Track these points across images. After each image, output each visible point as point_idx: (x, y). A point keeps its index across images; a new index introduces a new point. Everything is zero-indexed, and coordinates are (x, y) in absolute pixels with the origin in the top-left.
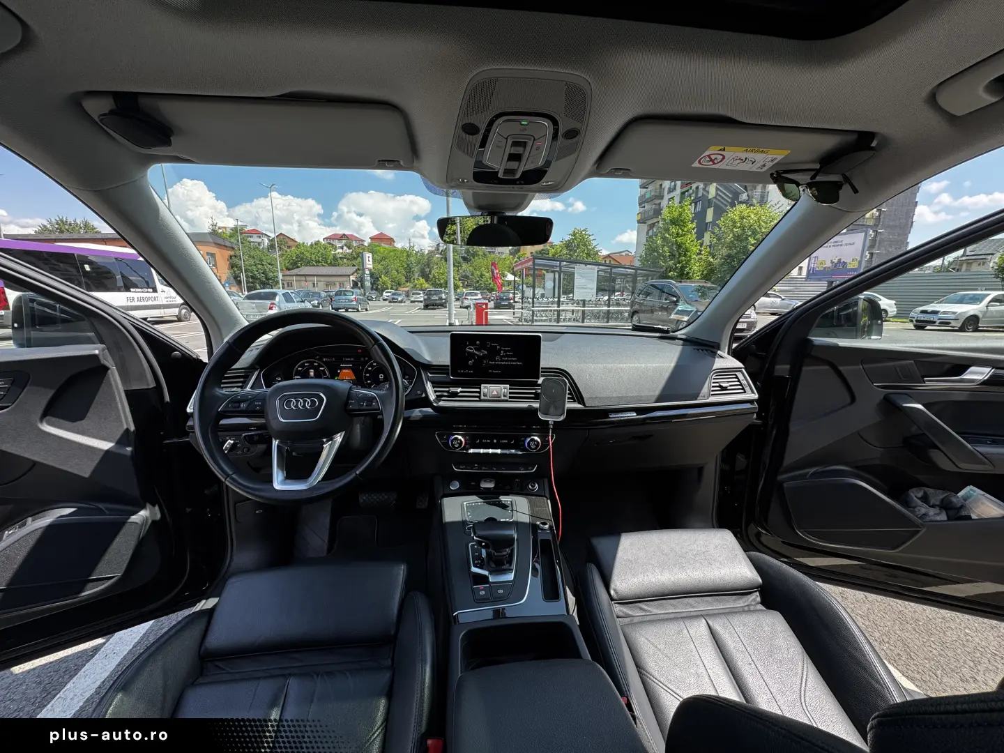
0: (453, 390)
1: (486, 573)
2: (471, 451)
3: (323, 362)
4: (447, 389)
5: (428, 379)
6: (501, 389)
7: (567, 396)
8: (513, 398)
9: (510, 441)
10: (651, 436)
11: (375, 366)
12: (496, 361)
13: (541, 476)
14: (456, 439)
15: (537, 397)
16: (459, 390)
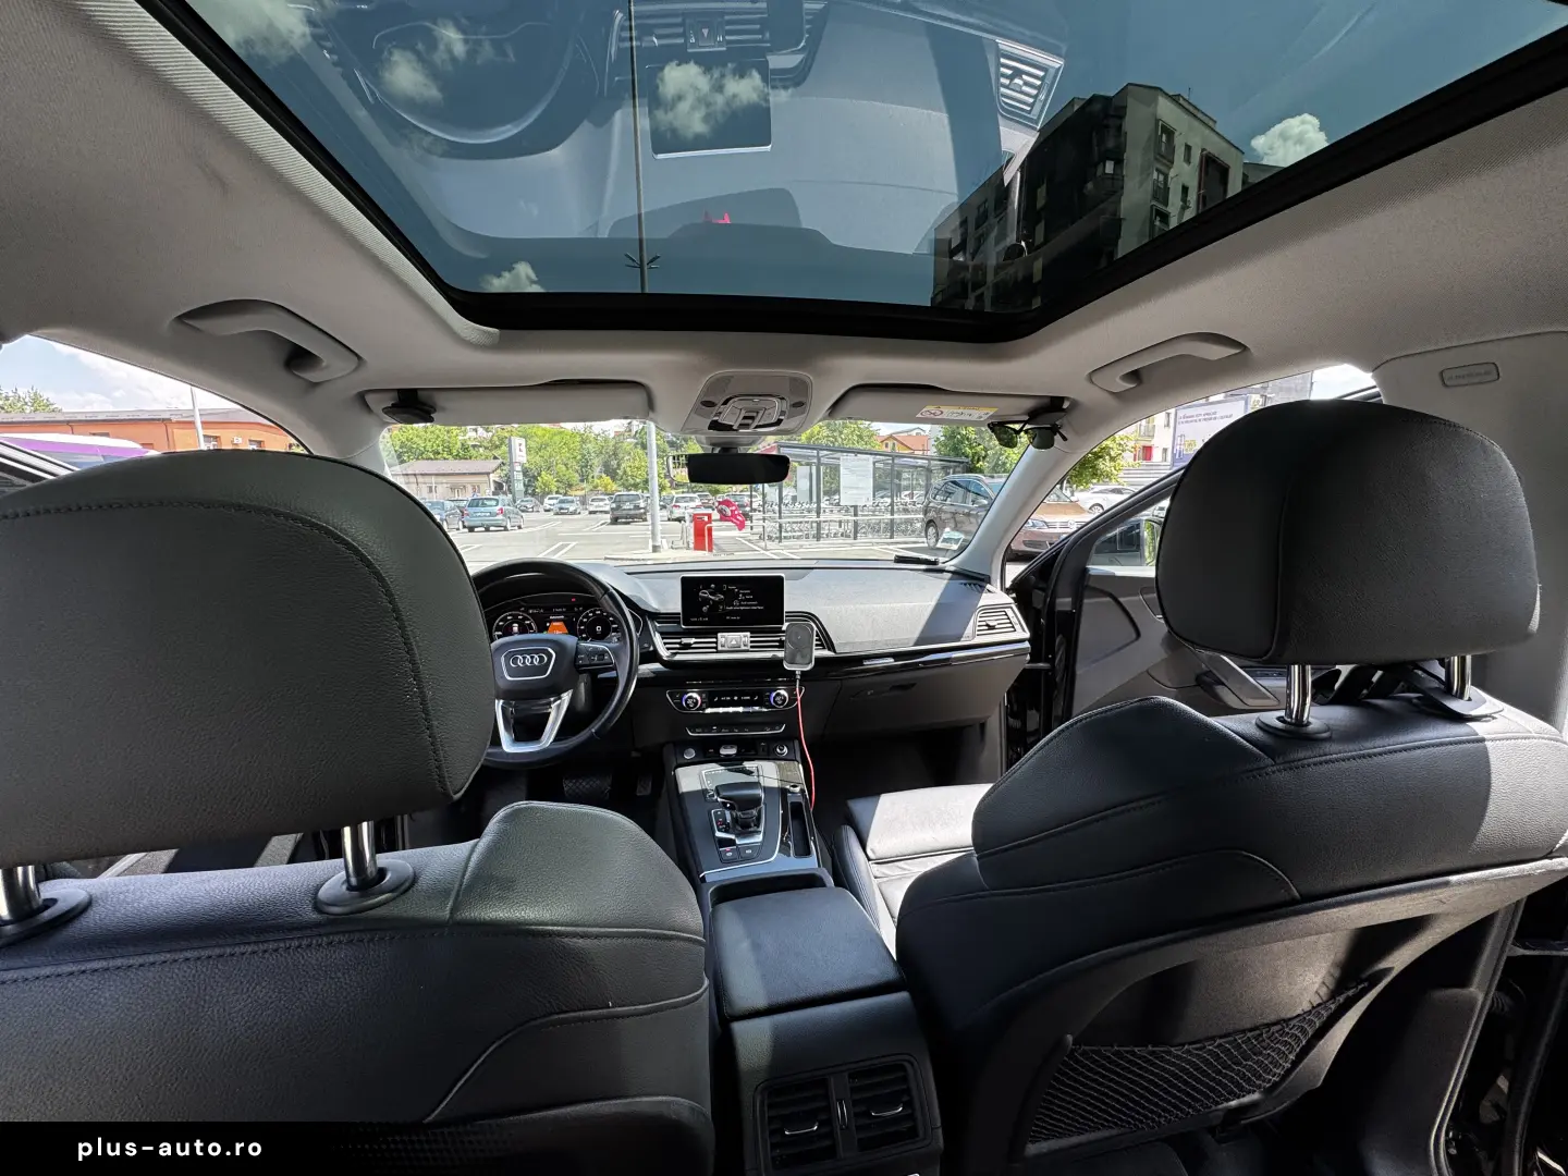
0: (685, 641)
1: (733, 837)
2: (709, 711)
3: (529, 614)
4: (678, 641)
5: (656, 629)
6: (742, 638)
7: (815, 643)
8: (755, 647)
9: (753, 697)
10: (913, 685)
11: (591, 617)
12: (733, 606)
13: (790, 737)
14: (691, 697)
15: (781, 645)
16: (693, 640)
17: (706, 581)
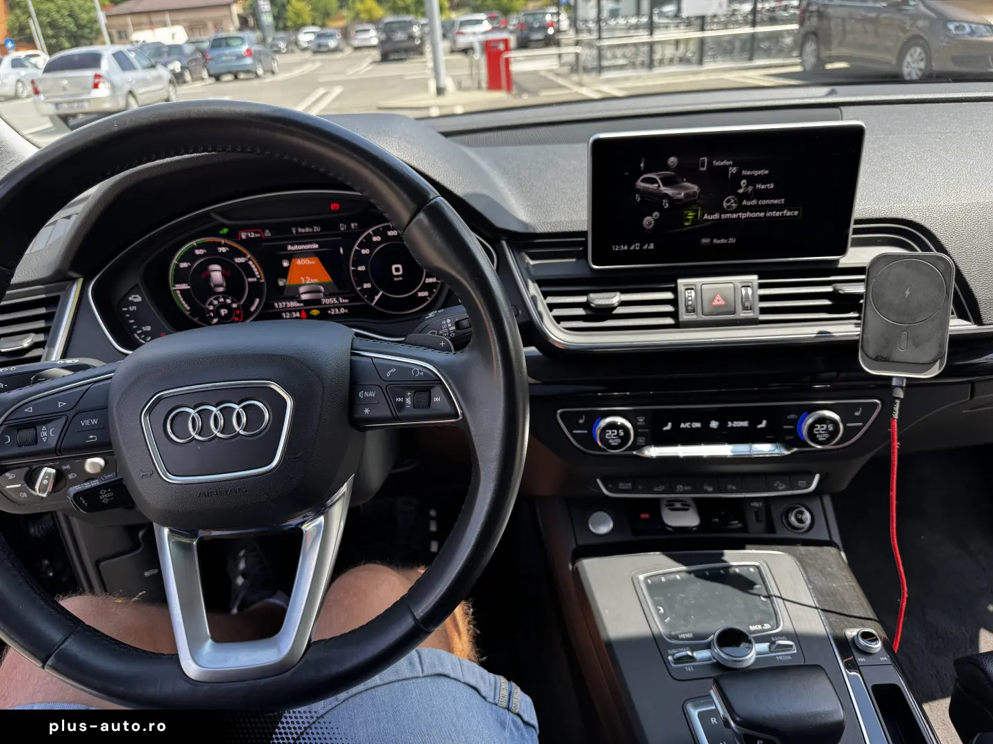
0: (599, 299)
2: (653, 452)
3: (242, 242)
4: (583, 299)
5: (528, 273)
6: (737, 288)
8: (773, 311)
9: (755, 422)
11: (378, 243)
12: (723, 211)
14: (612, 425)
15: (843, 304)
16: (616, 298)
17: (655, 149)
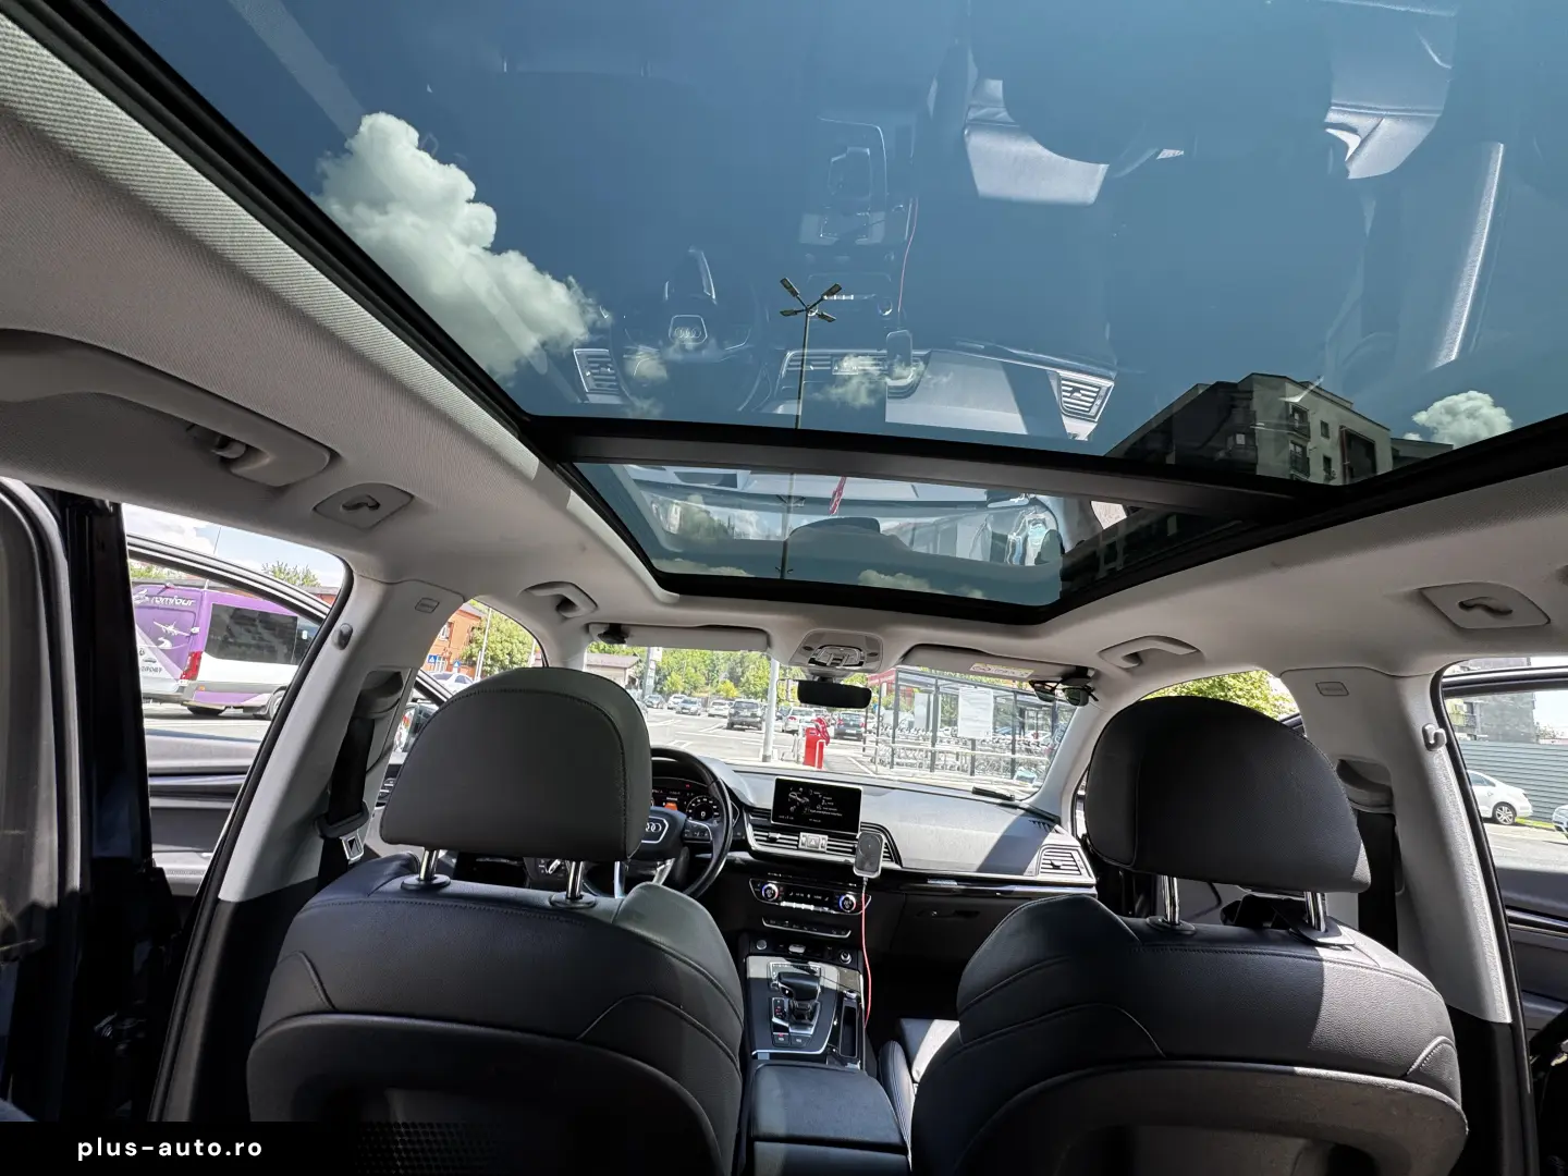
0: (772, 835)
1: (787, 1025)
2: (784, 904)
4: (767, 834)
5: (749, 821)
6: (821, 840)
7: (882, 854)
8: (831, 850)
9: (824, 897)
10: (977, 913)
11: (699, 803)
12: (816, 810)
13: (853, 946)
14: (770, 888)
15: (854, 851)
16: (778, 836)
17: (795, 785)
